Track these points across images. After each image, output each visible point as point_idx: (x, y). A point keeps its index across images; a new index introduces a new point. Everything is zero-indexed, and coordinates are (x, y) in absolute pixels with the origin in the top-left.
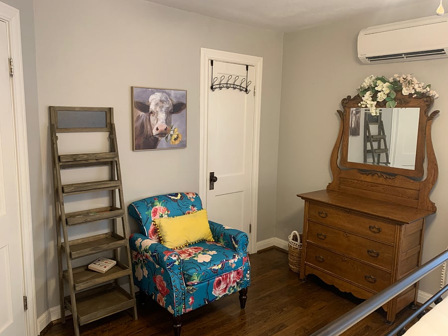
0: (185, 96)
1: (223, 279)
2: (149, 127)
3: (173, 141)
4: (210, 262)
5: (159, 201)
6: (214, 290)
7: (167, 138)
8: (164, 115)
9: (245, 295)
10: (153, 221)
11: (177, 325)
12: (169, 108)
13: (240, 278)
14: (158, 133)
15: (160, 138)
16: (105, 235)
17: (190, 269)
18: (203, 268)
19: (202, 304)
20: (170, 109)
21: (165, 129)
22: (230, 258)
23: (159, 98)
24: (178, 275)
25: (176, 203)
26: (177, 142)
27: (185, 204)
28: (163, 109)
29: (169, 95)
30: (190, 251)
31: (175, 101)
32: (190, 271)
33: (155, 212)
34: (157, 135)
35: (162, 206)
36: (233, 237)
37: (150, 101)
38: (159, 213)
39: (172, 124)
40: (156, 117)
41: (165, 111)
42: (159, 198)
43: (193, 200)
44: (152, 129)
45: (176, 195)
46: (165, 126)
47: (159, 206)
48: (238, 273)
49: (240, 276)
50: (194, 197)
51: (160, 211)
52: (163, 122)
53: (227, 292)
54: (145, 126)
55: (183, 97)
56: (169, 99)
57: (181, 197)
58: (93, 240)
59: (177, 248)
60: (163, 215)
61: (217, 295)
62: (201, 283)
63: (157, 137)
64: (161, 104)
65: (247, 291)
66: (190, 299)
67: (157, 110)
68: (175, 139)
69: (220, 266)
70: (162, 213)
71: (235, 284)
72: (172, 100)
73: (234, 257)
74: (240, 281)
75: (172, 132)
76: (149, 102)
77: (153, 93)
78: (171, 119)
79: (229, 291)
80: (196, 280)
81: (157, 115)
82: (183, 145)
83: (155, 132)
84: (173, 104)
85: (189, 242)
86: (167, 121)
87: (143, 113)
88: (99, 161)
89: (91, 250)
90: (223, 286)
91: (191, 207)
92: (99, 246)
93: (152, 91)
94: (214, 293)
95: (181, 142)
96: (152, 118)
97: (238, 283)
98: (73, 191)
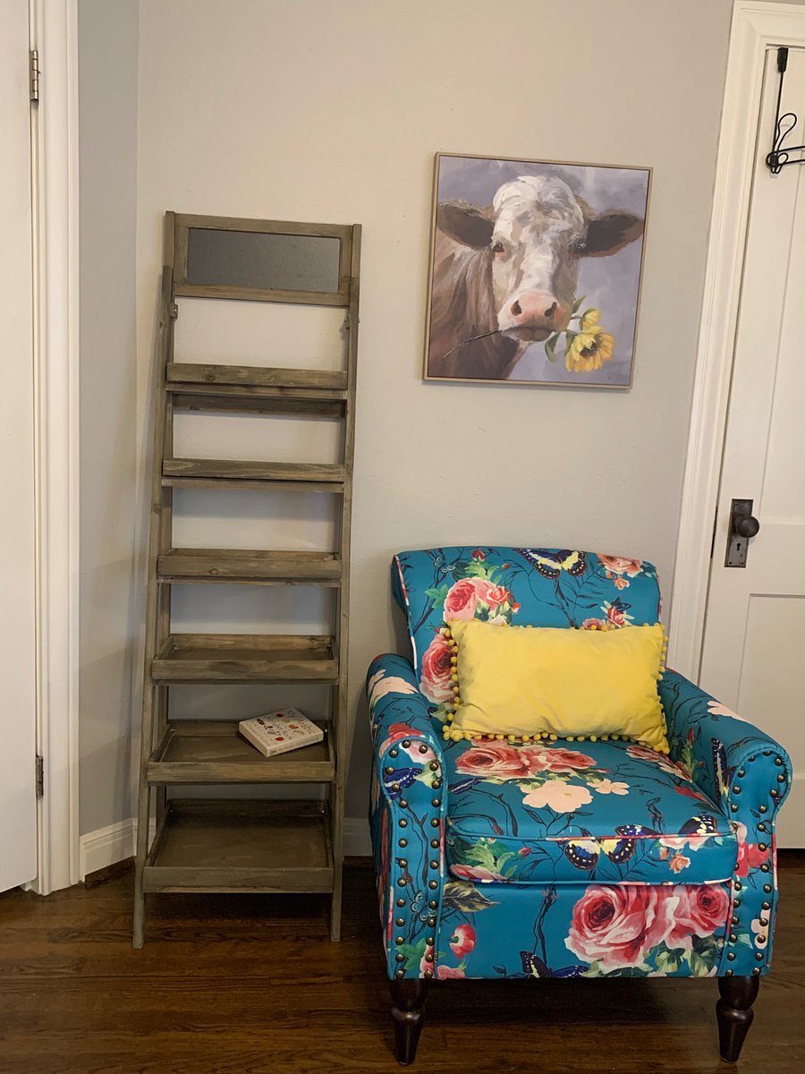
0: (644, 190)
1: (624, 903)
2: (484, 299)
3: (577, 357)
4: (570, 817)
5: (488, 564)
6: (572, 931)
7: (552, 343)
8: (549, 257)
9: (744, 1007)
10: (447, 626)
11: (407, 1010)
12: (570, 232)
13: (712, 926)
14: (516, 324)
15: (523, 344)
16: (307, 642)
17: (472, 816)
18: (528, 829)
19: (514, 969)
20: (574, 237)
21: (549, 313)
22: (668, 828)
23: (531, 196)
24: (427, 825)
25: (551, 582)
26: (591, 365)
27: (582, 592)
28: (547, 238)
29: (575, 184)
30: (542, 759)
31: (598, 208)
32: (470, 826)
33: (461, 599)
34: (512, 330)
35: (492, 580)
36: (723, 752)
37: (496, 204)
38: (478, 602)
39: (577, 295)
40: (516, 265)
41: (554, 245)
42: (491, 555)
43: (622, 585)
44: (494, 308)
45: (562, 555)
46: (547, 301)
47: (481, 578)
48: (706, 902)
49: (715, 914)
50: (632, 575)
51: (483, 596)
52: (539, 286)
53: (639, 963)
54: (472, 298)
55: (632, 191)
56: (572, 201)
57: (577, 565)
58: (268, 648)
59: (506, 737)
60: (492, 613)
61: (589, 960)
62: (506, 884)
63: (513, 337)
64: (538, 218)
65: (755, 994)
66: (460, 934)
67: (522, 239)
68: (586, 353)
69: (610, 845)
70: (485, 605)
71: (686, 943)
72: (583, 204)
73: (689, 828)
74: (716, 937)
75: (573, 325)
76: (492, 207)
77: (510, 176)
78: (574, 274)
79: (650, 961)
80: (487, 866)
81: (521, 259)
82: (617, 379)
83: (505, 320)
84: (587, 221)
85: (558, 727)
86: (560, 281)
87: (467, 249)
88: (289, 393)
89: (213, 668)
90: (620, 930)
91: (606, 607)
92: (240, 662)
93: (506, 169)
94: (576, 945)
95: (607, 364)
96: (500, 269)
97: (699, 945)
98: (190, 473)
